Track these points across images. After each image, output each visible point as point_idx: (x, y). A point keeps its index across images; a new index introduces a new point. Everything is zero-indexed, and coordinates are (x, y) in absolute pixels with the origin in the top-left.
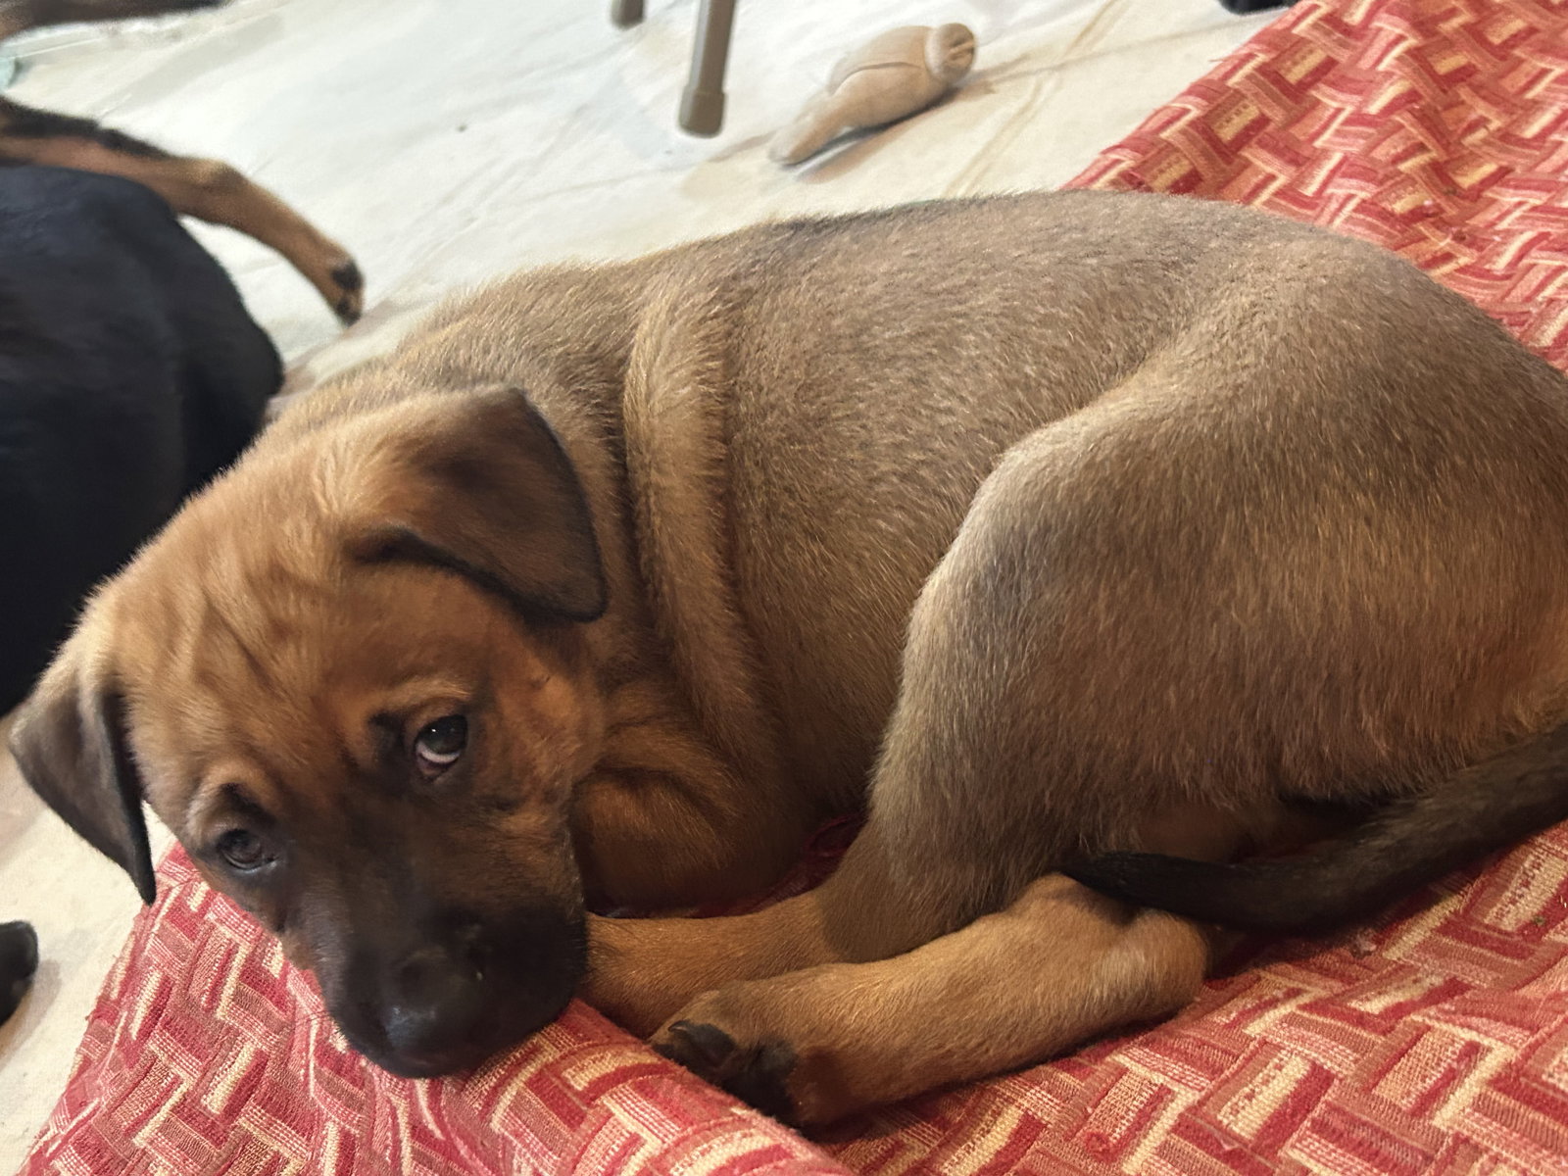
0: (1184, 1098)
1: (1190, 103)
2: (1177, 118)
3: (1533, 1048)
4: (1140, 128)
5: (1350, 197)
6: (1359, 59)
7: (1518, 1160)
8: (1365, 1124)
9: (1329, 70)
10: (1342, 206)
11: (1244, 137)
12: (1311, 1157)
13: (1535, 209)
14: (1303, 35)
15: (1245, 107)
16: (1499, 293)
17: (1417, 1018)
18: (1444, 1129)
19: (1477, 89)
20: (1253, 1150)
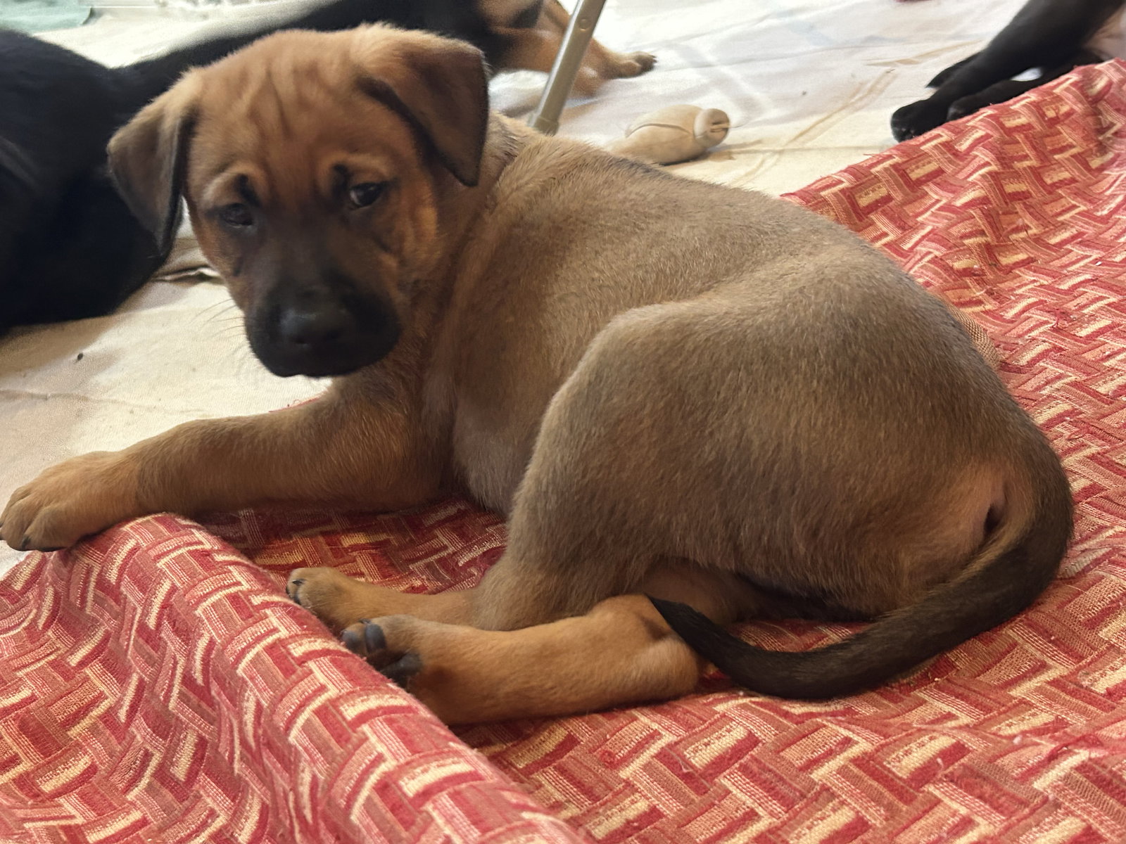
0: (668, 738)
1: (844, 177)
2: (834, 185)
3: (882, 746)
4: (809, 186)
5: (929, 253)
6: (958, 172)
7: (856, 806)
8: (770, 771)
9: (938, 175)
10: (922, 258)
11: (873, 207)
12: (734, 785)
13: (1041, 286)
14: (926, 151)
15: (879, 187)
16: (1004, 330)
17: (819, 720)
18: (817, 780)
19: (1027, 207)
20: (700, 775)
